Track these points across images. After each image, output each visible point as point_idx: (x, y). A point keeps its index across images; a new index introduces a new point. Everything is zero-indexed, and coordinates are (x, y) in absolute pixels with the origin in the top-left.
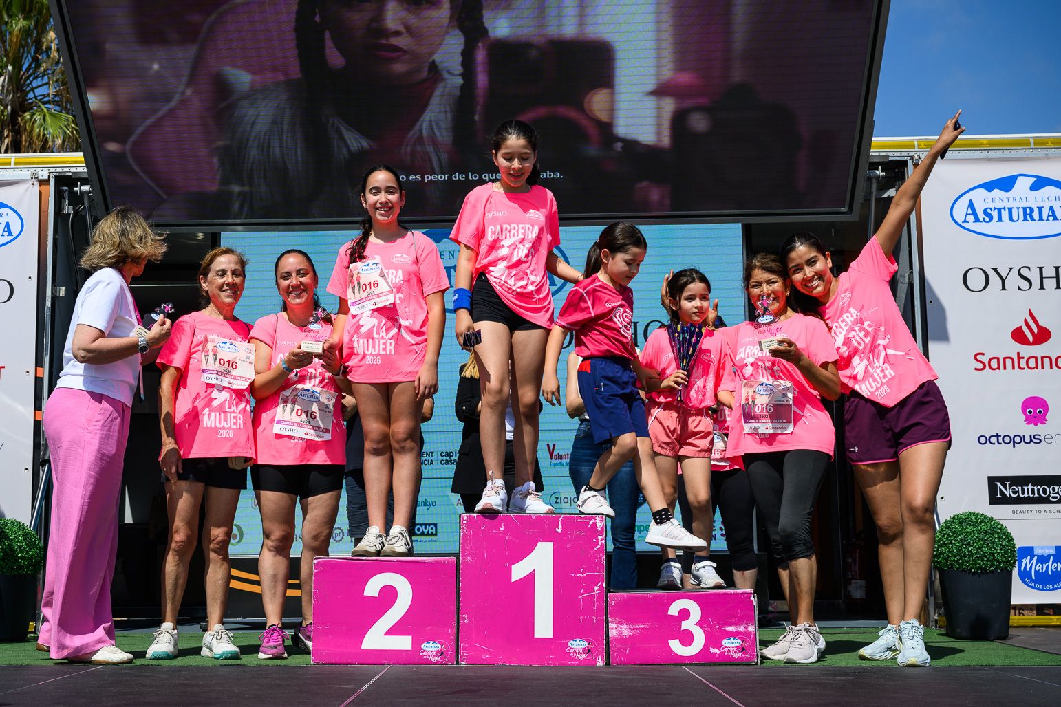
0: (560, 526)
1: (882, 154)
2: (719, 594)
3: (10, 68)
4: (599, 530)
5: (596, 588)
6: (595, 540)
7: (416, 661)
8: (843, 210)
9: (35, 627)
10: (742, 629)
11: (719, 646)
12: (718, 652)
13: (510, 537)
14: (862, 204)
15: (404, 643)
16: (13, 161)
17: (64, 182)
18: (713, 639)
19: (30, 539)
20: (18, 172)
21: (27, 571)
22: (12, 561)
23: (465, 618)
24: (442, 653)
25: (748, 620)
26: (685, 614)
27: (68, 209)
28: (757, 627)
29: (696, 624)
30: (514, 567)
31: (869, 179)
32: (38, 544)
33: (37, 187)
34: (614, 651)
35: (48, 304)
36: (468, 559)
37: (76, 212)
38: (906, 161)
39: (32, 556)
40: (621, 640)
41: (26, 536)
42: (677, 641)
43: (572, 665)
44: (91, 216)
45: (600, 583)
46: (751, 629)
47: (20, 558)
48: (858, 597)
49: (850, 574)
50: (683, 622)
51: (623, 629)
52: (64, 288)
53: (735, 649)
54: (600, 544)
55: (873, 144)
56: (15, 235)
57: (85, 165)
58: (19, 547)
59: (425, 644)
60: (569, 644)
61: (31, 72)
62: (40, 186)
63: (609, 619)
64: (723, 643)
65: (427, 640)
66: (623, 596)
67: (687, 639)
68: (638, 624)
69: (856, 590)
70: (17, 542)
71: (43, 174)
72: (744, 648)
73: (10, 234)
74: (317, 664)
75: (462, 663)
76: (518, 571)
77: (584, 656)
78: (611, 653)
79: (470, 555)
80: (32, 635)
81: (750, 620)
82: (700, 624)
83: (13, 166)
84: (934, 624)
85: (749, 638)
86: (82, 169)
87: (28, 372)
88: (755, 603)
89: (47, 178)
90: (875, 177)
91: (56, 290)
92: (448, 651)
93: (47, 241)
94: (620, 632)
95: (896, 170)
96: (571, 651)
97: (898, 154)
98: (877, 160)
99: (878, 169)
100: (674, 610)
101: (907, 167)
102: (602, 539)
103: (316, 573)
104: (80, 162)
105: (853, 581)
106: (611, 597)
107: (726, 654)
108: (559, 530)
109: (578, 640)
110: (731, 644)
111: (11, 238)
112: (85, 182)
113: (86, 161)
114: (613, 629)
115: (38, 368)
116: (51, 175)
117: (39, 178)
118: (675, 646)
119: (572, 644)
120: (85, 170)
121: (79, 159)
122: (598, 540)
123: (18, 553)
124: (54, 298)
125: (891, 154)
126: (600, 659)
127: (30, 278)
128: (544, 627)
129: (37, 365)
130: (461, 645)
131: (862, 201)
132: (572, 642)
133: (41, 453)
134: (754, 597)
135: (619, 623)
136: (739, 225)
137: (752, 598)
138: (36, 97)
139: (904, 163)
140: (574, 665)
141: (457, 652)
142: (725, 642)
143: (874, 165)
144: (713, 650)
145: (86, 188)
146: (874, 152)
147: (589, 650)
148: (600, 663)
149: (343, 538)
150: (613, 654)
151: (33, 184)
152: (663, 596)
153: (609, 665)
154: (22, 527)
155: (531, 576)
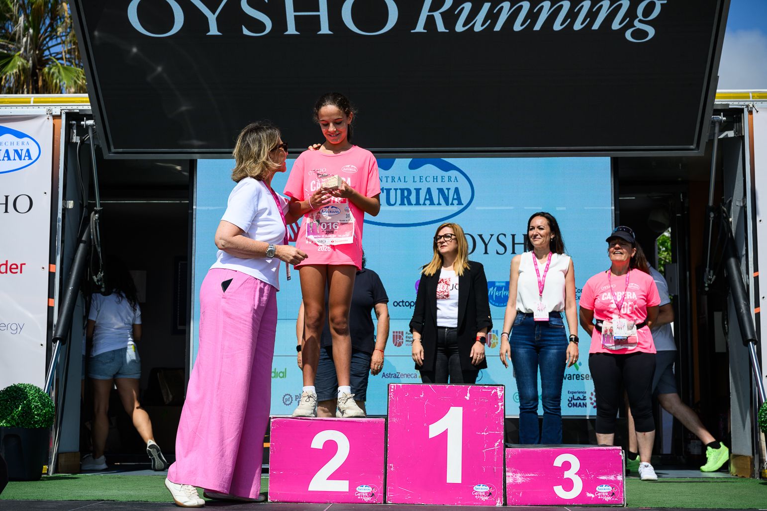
0: (468, 395)
1: (723, 103)
2: (594, 450)
3: (31, 31)
4: (500, 398)
5: (496, 444)
6: (496, 406)
7: (352, 501)
8: (692, 147)
9: (48, 470)
10: (612, 478)
11: (594, 491)
12: (593, 496)
13: (428, 403)
14: (707, 143)
15: (342, 486)
16: (32, 100)
17: (73, 117)
18: (589, 485)
19: (44, 400)
20: (36, 109)
21: (42, 425)
22: (30, 417)
23: (391, 467)
24: (373, 495)
25: (615, 471)
26: (567, 465)
27: (76, 139)
28: (625, 477)
29: (576, 474)
30: (431, 427)
31: (713, 123)
32: (51, 404)
33: (51, 121)
34: (510, 495)
35: (60, 216)
36: (395, 420)
37: (82, 142)
38: (743, 109)
39: (45, 413)
40: (515, 485)
41: (41, 397)
42: (560, 487)
43: (477, 505)
44: (94, 145)
45: (499, 440)
46: (620, 478)
47: (36, 415)
48: (696, 454)
49: (689, 435)
50: (565, 472)
51: (518, 477)
52: (72, 202)
53: (607, 494)
54: (500, 409)
55: (717, 95)
56: (34, 160)
57: (89, 104)
58: (36, 406)
59: (359, 487)
60: (474, 488)
61: (47, 34)
62: (53, 119)
63: (506, 469)
64: (597, 489)
65: (361, 484)
66: (518, 451)
67: (568, 485)
68: (529, 474)
69: (694, 448)
70: (34, 402)
71: (56, 111)
72: (613, 494)
73: (30, 158)
74: (273, 502)
75: (389, 502)
76: (435, 430)
77: (487, 498)
78: (507, 496)
79: (397, 416)
80: (45, 476)
81: (619, 471)
82: (579, 473)
83: (32, 104)
84: (758, 475)
85: (618, 485)
86: (87, 107)
87: (43, 268)
88: (623, 458)
89: (59, 114)
90: (718, 121)
91: (66, 204)
92: (377, 492)
93: (59, 164)
94: (515, 480)
95: (735, 116)
96: (476, 494)
97: (736, 103)
98: (719, 108)
99: (720, 115)
100: (558, 462)
101: (743, 113)
102: (502, 405)
103: (273, 429)
104: (86, 102)
105: (691, 441)
106: (509, 451)
107: (599, 497)
108: (467, 398)
109: (482, 485)
110: (603, 490)
111: (31, 161)
112: (89, 117)
113: (91, 101)
114: (509, 476)
115: (51, 265)
116: (63, 112)
117: (53, 114)
118: (559, 491)
119: (476, 488)
120: (90, 108)
121: (85, 99)
122: (498, 406)
123: (35, 411)
124: (65, 209)
125: (730, 103)
126: (499, 500)
127: (45, 193)
128: (454, 474)
129: (50, 263)
130: (388, 488)
131: (707, 140)
132: (477, 486)
133: (54, 332)
134: (622, 453)
135: (515, 472)
136: (609, 159)
137: (621, 454)
138: (51, 54)
139: (742, 110)
140: (478, 505)
141: (385, 494)
142: (599, 488)
143: (717, 112)
144: (589, 495)
145: (90, 122)
146: (718, 101)
147: (490, 494)
148: (499, 504)
149: (291, 402)
150: (509, 497)
151: (48, 119)
152: (550, 451)
153: (506, 505)
154: (38, 390)
155: (445, 434)
